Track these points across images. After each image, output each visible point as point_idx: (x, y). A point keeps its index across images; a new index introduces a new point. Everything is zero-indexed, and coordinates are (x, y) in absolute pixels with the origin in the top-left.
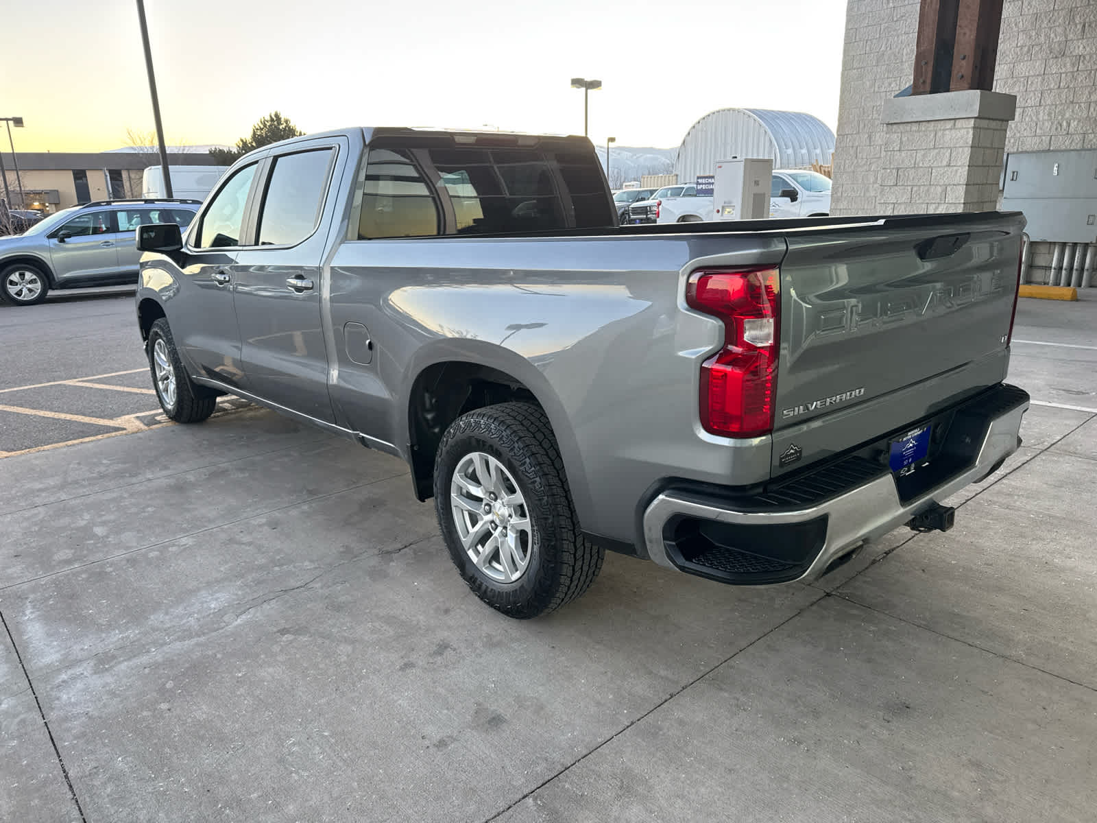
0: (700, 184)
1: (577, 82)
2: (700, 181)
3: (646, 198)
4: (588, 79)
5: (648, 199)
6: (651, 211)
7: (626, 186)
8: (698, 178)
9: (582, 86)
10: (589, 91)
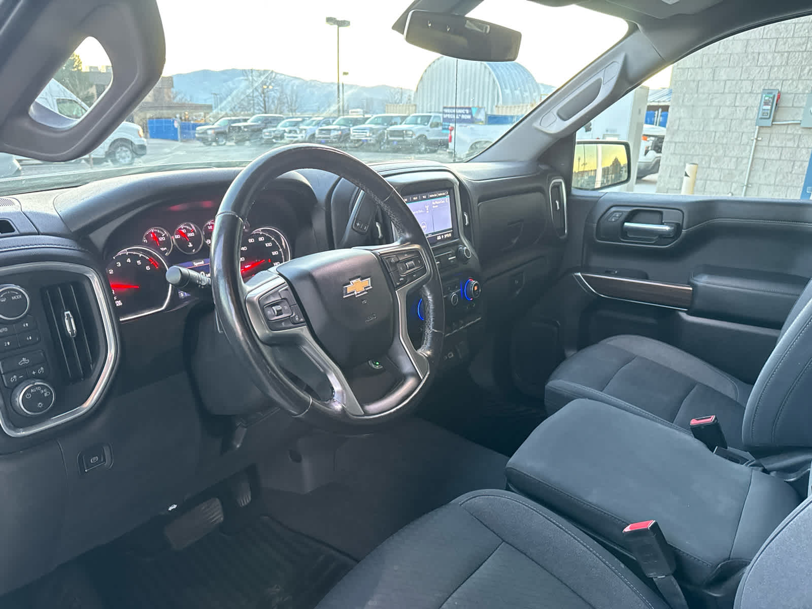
0: (446, 113)
1: (329, 20)
2: (446, 111)
3: (399, 123)
4: (339, 19)
5: (401, 124)
6: (407, 134)
7: (352, 112)
8: (444, 108)
9: (334, 24)
10: (340, 28)
